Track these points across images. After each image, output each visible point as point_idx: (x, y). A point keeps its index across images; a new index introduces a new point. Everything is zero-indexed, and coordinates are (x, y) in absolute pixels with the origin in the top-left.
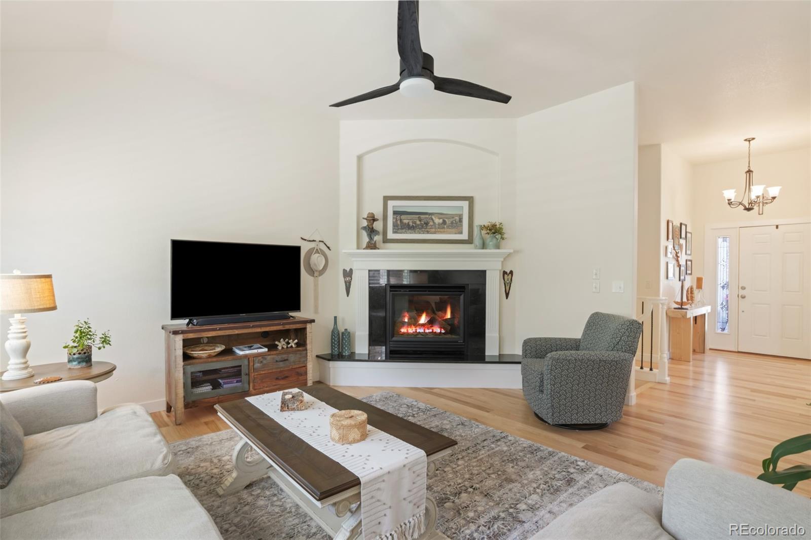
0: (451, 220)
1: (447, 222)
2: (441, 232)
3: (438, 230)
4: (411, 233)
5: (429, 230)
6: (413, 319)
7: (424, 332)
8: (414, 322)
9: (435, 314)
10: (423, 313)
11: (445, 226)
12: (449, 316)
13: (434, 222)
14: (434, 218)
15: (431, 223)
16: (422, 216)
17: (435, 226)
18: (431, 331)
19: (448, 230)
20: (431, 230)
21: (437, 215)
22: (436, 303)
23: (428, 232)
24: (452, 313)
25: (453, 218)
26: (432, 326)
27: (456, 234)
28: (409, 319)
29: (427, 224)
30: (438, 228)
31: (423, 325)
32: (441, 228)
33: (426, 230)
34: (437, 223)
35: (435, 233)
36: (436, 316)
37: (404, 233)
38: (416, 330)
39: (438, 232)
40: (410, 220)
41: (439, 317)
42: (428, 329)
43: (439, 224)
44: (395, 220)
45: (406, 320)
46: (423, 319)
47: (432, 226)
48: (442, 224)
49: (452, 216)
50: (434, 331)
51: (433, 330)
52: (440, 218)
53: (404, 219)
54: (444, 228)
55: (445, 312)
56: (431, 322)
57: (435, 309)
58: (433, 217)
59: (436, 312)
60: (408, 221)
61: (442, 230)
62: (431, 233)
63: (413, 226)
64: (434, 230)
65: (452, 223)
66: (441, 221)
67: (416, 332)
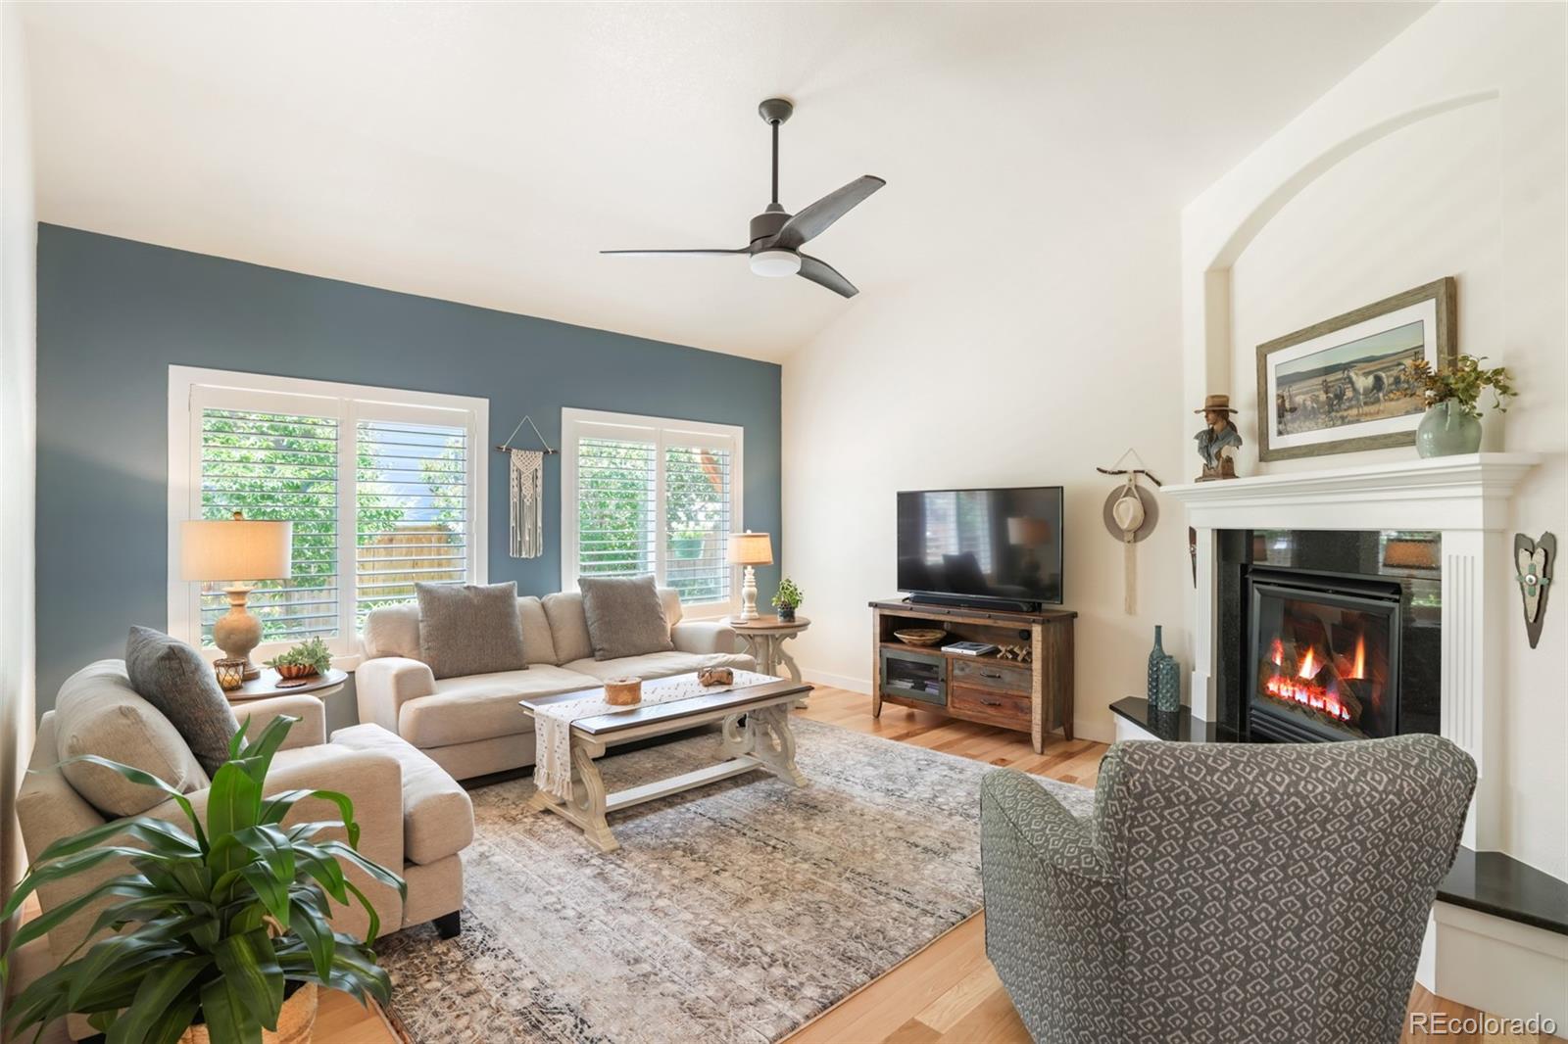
0: (1395, 372)
1: (1385, 380)
2: (1371, 414)
3: (1366, 409)
4: (1310, 429)
5: (1345, 414)
6: (1289, 662)
7: (1309, 705)
8: (1290, 674)
9: (1332, 660)
10: (1307, 650)
11: (1381, 395)
12: (1359, 672)
13: (1355, 390)
14: (1354, 378)
15: (1349, 394)
16: (1331, 378)
17: (1358, 400)
18: (1320, 705)
19: (1388, 404)
20: (1350, 412)
21: (1359, 365)
22: (1333, 625)
23: (1344, 421)
24: (1367, 664)
25: (1400, 364)
26: (1323, 693)
27: (1408, 413)
28: (1284, 659)
29: (1340, 396)
30: (1366, 404)
31: (1306, 684)
32: (1373, 403)
33: (1339, 415)
34: (1361, 391)
35: (1358, 421)
36: (1332, 665)
37: (1298, 432)
38: (1294, 692)
39: (1366, 415)
40: (1307, 392)
41: (1338, 668)
42: (1317, 699)
43: (1367, 392)
44: (1280, 401)
45: (1278, 662)
46: (1308, 669)
47: (1350, 400)
48: (1372, 390)
49: (1395, 360)
50: (1328, 709)
51: (1325, 702)
52: (1366, 374)
53: (1296, 395)
54: (1377, 401)
55: (1352, 660)
56: (1323, 680)
57: (1331, 645)
58: (1352, 374)
59: (1333, 652)
60: (1303, 397)
61: (1372, 409)
62: (1350, 423)
63: (1313, 407)
64: (1354, 412)
65: (1397, 381)
66: (1371, 379)
67: (1294, 698)
